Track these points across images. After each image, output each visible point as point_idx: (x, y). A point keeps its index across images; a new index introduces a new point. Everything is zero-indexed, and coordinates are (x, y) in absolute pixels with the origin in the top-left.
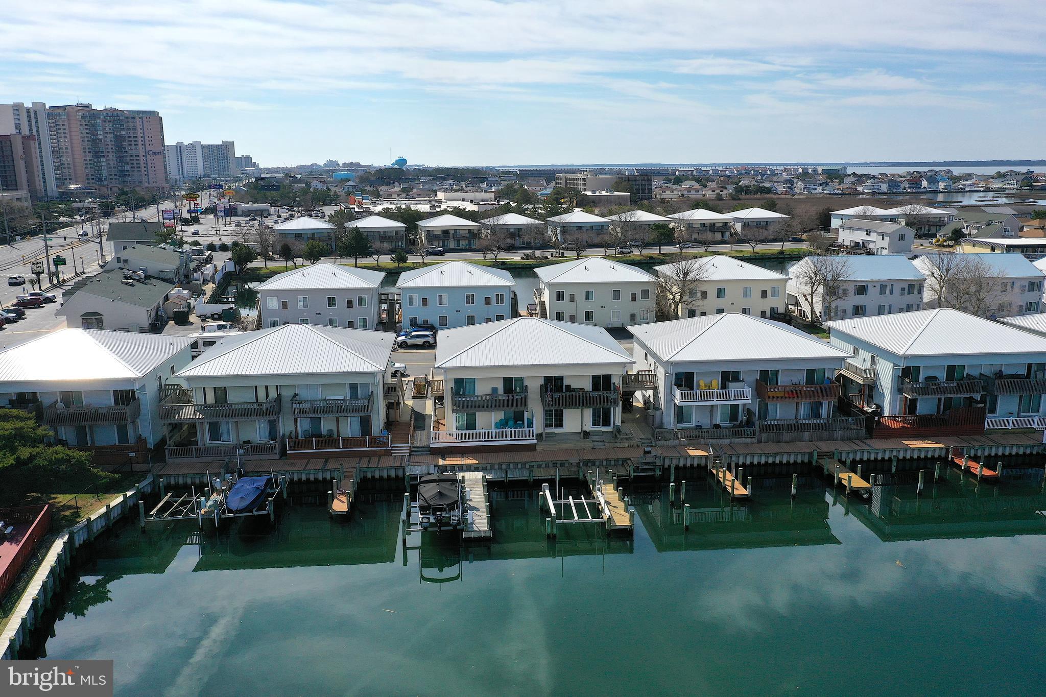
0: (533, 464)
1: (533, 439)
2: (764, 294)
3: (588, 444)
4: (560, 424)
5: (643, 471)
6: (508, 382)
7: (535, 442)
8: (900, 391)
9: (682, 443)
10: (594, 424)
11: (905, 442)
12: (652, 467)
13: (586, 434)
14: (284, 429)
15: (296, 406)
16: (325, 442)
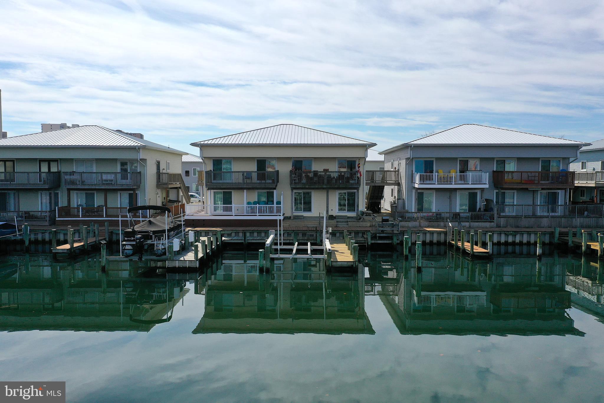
3: (332, 222)
4: (308, 208)
5: (381, 238)
6: (262, 163)
10: (341, 210)
12: (390, 235)
13: (332, 218)
14: (62, 202)
15: (67, 177)
16: (89, 211)
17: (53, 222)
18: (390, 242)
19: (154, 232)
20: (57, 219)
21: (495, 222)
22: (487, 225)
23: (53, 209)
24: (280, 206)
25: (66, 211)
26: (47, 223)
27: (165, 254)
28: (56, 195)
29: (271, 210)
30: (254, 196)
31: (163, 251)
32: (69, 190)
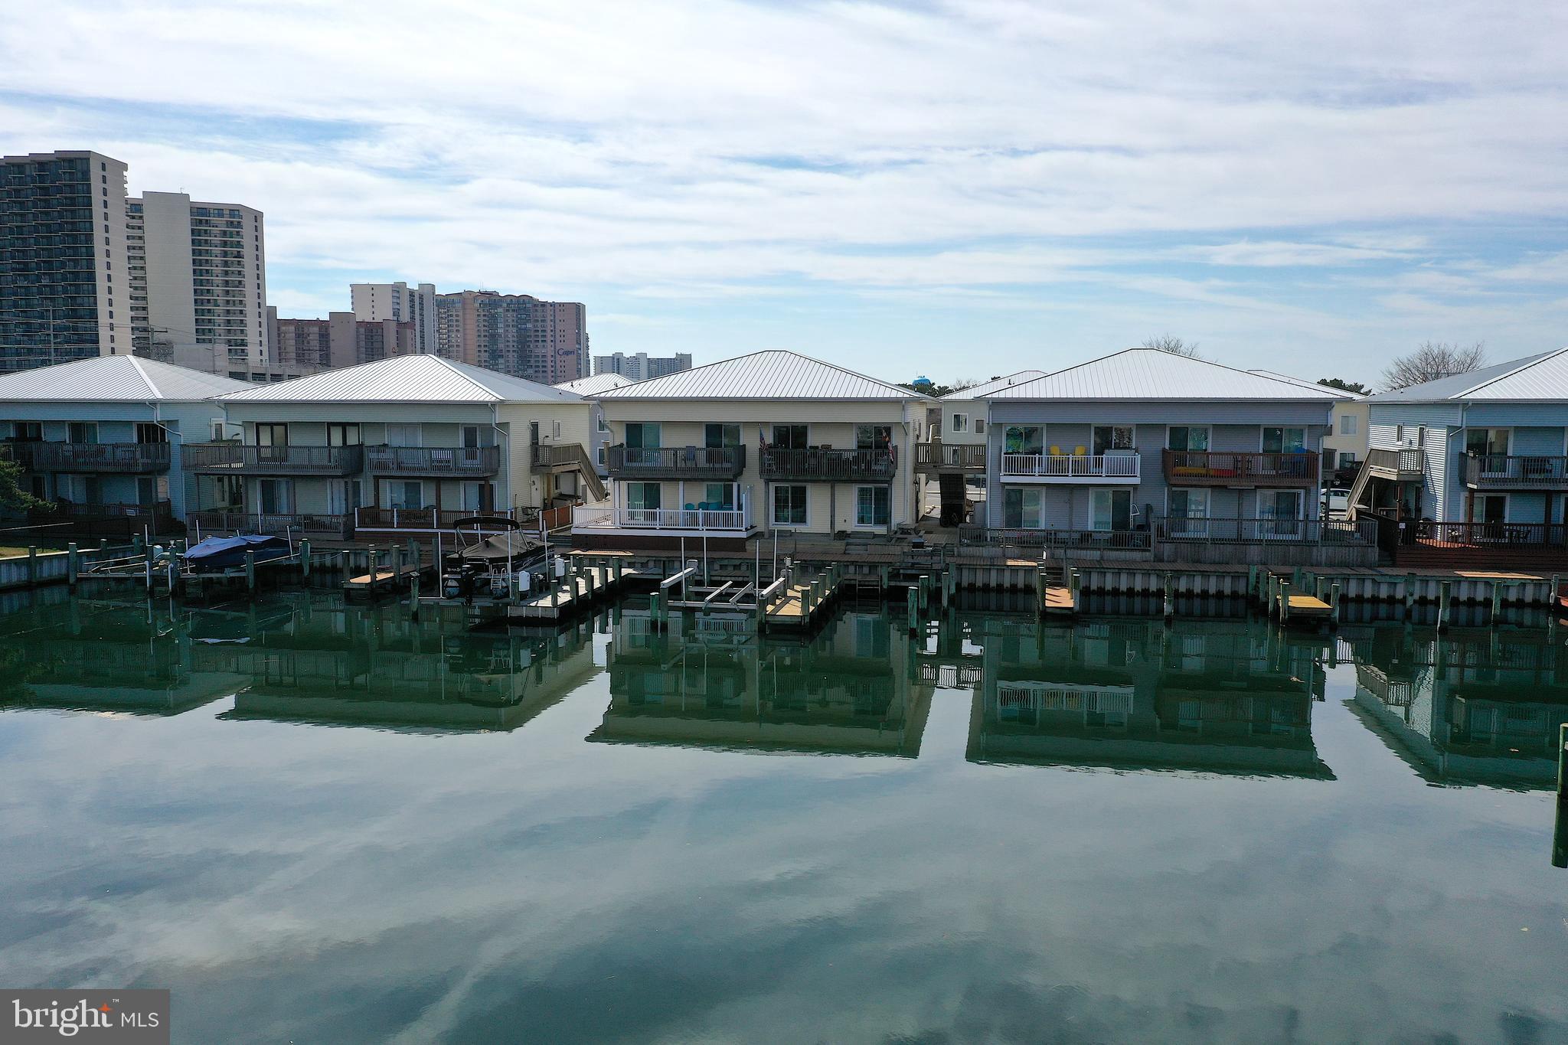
1: (741, 530)
3: (840, 545)
4: (801, 519)
5: (907, 578)
6: (714, 430)
7: (744, 535)
8: (1463, 482)
10: (861, 520)
12: (924, 573)
13: (842, 535)
14: (366, 499)
15: (373, 456)
16: (412, 515)
17: (350, 535)
19: (492, 560)
20: (356, 530)
21: (1152, 550)
22: (1137, 555)
23: (350, 511)
24: (740, 512)
25: (373, 516)
26: (340, 537)
27: (507, 595)
28: (357, 485)
29: (728, 520)
30: (699, 494)
31: (505, 590)
32: (377, 478)
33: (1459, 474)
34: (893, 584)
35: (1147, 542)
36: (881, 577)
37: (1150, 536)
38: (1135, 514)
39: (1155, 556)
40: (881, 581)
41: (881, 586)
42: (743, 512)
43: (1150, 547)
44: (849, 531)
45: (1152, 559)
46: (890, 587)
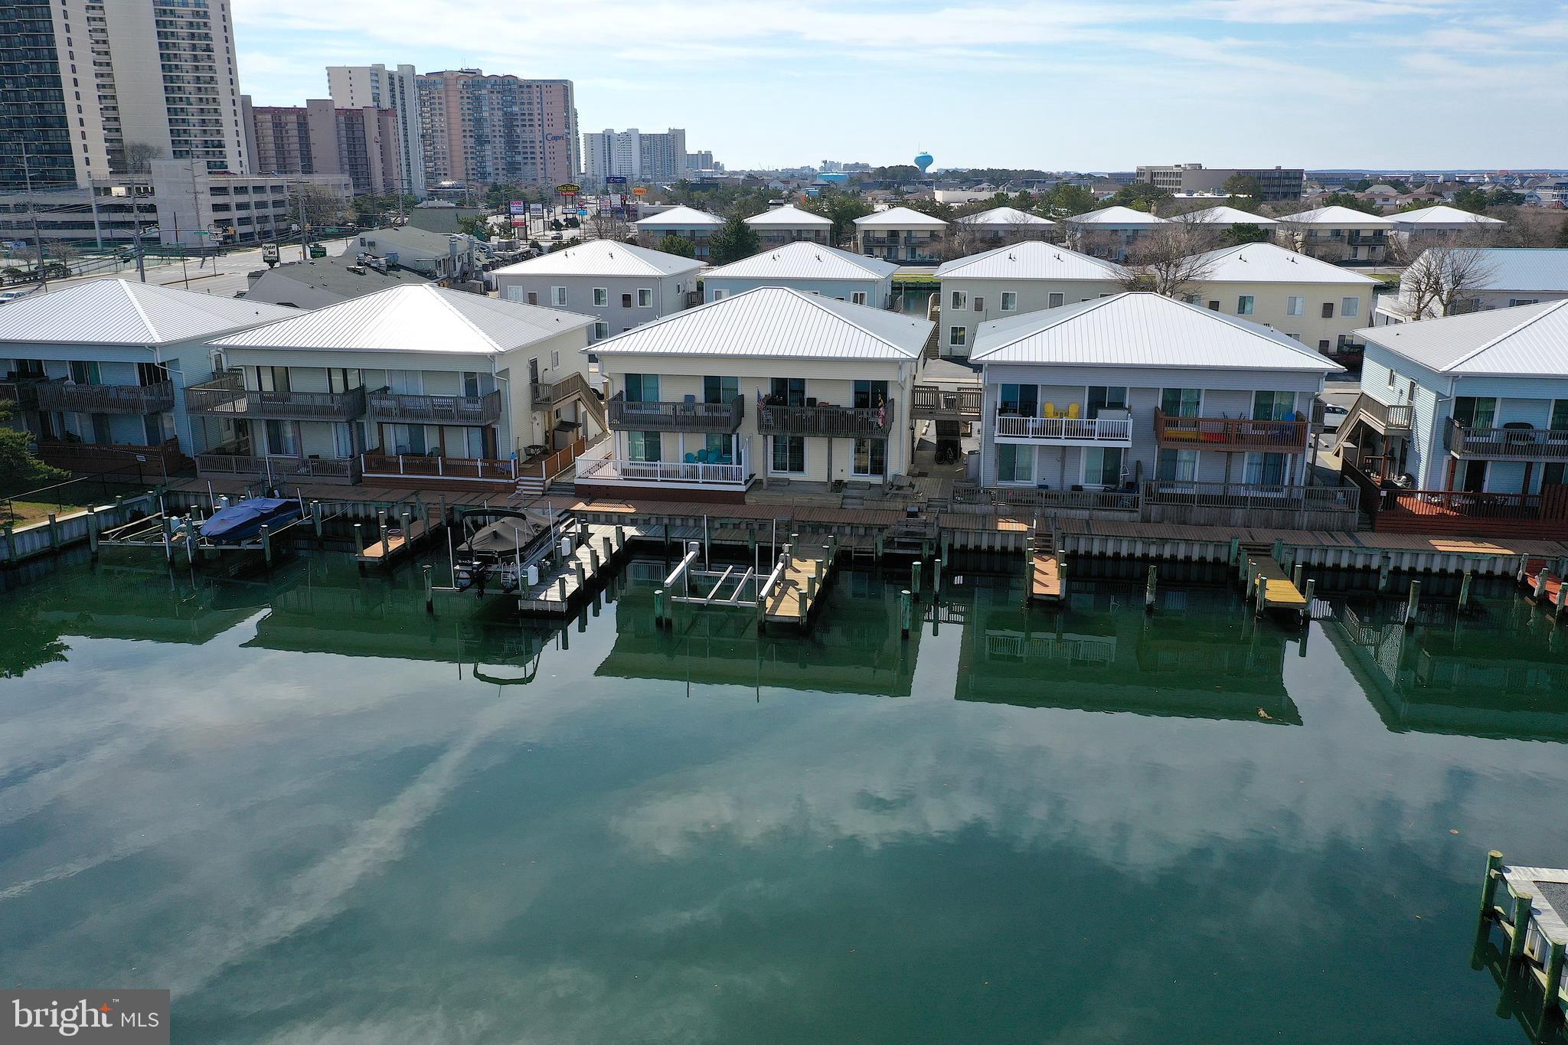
0: (724, 521)
1: (740, 484)
2: (1328, 310)
3: (835, 499)
4: (799, 467)
5: (902, 545)
6: (712, 384)
7: (743, 488)
8: (1447, 447)
9: (1001, 511)
10: (858, 470)
11: (1433, 542)
12: (918, 541)
13: (839, 485)
14: (372, 442)
15: (375, 403)
16: (418, 460)
17: (358, 479)
18: (918, 552)
19: (501, 554)
20: (363, 475)
21: (1140, 512)
22: (1125, 516)
23: (356, 455)
24: (740, 466)
25: (379, 460)
26: (348, 481)
27: (517, 587)
28: (361, 426)
29: (726, 474)
30: (698, 442)
31: (515, 583)
32: (380, 424)
33: (1444, 439)
34: (888, 551)
35: (1135, 503)
36: (876, 544)
37: (1138, 498)
38: (1125, 474)
39: (1142, 517)
40: (876, 548)
41: (876, 553)
42: (742, 466)
43: (1137, 508)
44: (846, 481)
45: (1139, 520)
46: (885, 554)
